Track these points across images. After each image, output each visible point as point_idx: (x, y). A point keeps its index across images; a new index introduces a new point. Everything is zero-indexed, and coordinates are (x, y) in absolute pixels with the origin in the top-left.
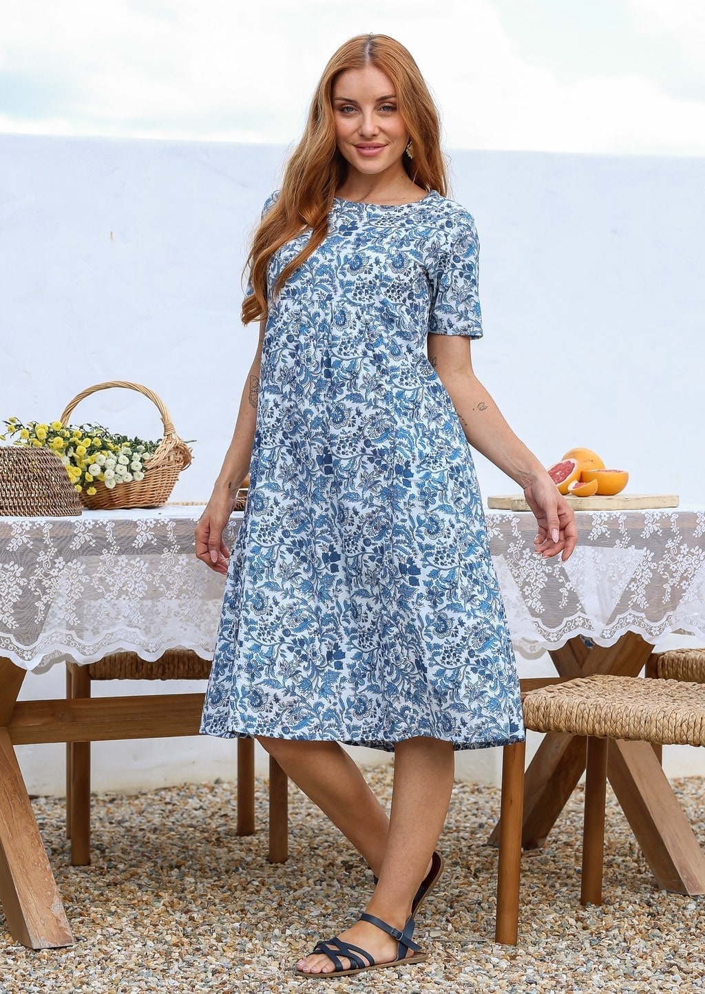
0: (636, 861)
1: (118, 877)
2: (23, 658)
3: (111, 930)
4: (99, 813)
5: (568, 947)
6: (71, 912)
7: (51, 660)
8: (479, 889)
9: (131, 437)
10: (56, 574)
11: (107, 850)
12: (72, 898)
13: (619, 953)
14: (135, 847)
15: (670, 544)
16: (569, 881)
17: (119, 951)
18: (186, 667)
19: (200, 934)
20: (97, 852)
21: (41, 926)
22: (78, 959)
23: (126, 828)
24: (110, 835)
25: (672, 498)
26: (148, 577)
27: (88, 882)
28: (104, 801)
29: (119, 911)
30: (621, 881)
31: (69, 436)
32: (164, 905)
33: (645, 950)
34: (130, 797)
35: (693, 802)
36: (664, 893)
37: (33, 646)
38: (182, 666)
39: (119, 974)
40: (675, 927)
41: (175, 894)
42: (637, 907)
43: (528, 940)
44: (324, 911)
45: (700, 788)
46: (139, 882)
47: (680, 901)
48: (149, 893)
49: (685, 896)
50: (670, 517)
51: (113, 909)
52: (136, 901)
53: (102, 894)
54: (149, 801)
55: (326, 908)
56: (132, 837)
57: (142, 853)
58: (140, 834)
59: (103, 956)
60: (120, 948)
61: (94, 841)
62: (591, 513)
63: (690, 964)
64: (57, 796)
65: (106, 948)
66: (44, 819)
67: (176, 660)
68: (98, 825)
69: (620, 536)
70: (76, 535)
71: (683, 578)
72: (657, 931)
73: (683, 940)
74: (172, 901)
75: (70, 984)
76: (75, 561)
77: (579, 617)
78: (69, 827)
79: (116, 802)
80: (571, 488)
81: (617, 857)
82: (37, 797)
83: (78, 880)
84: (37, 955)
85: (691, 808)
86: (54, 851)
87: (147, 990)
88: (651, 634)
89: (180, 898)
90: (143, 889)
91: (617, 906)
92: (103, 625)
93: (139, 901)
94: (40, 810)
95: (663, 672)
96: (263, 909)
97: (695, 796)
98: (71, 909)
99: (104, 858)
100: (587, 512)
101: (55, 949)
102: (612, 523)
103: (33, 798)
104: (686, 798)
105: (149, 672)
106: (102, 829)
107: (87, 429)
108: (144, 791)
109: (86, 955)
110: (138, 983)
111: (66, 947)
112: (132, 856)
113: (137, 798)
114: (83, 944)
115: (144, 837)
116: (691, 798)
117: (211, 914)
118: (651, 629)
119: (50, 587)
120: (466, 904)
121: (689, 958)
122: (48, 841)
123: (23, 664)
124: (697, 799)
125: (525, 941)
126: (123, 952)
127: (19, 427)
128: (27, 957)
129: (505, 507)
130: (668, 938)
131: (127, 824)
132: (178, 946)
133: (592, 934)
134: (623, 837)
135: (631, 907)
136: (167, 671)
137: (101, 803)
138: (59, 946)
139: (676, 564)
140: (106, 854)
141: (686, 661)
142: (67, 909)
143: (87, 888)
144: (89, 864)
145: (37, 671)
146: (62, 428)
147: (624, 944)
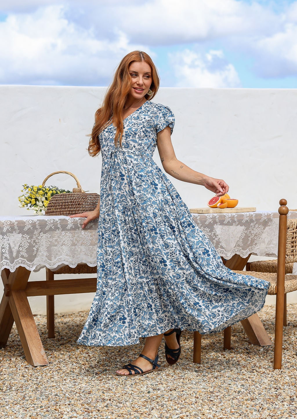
0: (243, 335)
1: (64, 342)
2: (29, 267)
3: (61, 360)
4: (58, 320)
5: (218, 364)
6: (48, 354)
7: (40, 267)
8: (188, 344)
9: (66, 190)
10: (40, 238)
11: (61, 333)
12: (48, 349)
13: (236, 366)
14: (70, 332)
15: (252, 224)
16: (220, 342)
17: (64, 367)
18: (87, 269)
19: (92, 361)
20: (57, 333)
21: (37, 358)
22: (50, 369)
23: (67, 325)
24: (62, 328)
25: (253, 208)
26: (72, 239)
27: (54, 343)
28: (60, 316)
29: (64, 353)
30: (238, 341)
31: (45, 190)
32: (80, 351)
33: (245, 365)
34: (69, 315)
35: (265, 314)
36: (252, 345)
37: (33, 263)
38: (85, 269)
39: (64, 374)
40: (255, 357)
41: (84, 347)
42: (243, 350)
43: (205, 362)
44: (135, 353)
45: (268, 309)
46: (71, 344)
47: (258, 348)
48: (75, 347)
49: (260, 346)
50: (252, 215)
51: (62, 353)
52: (70, 350)
53: (58, 348)
54: (76, 316)
55: (135, 351)
56: (70, 328)
57: (73, 334)
58: (72, 327)
59: (58, 368)
60: (64, 366)
61: (56, 330)
62: (225, 214)
63: (260, 369)
64: (44, 315)
65: (59, 366)
66: (39, 323)
67: (83, 267)
68: (58, 324)
69: (235, 222)
70: (47, 225)
71: (255, 235)
72: (249, 358)
73: (258, 361)
74: (83, 350)
75: (47, 378)
76: (47, 233)
77: (219, 250)
78: (47, 325)
79: (64, 316)
80: (218, 205)
81: (237, 333)
82: (37, 315)
83: (50, 343)
84: (36, 368)
85: (264, 316)
86: (43, 333)
87: (73, 380)
88: (243, 254)
89: (85, 349)
90: (73, 346)
91: (236, 350)
92: (58, 255)
93: (71, 350)
94: (38, 319)
95: (252, 269)
96: (114, 352)
97: (266, 312)
98: (48, 353)
99: (59, 335)
100: (223, 214)
101: (42, 366)
102: (232, 218)
103: (35, 315)
104: (263, 313)
105: (74, 271)
106: (59, 326)
107: (51, 187)
108: (74, 313)
109: (52, 368)
110: (70, 377)
111: (46, 366)
112: (69, 335)
113: (72, 315)
114: (52, 365)
115: (73, 328)
116: (265, 313)
117: (96, 354)
118: (243, 253)
119: (38, 242)
120: (184, 350)
121: (260, 367)
122: (40, 330)
123: (29, 269)
124: (266, 313)
125: (204, 362)
126: (65, 367)
127: (28, 187)
128: (32, 369)
129: (196, 212)
130: (253, 360)
131: (68, 324)
132: (84, 365)
133: (226, 359)
134: (239, 327)
135: (240, 350)
136: (80, 271)
137: (59, 317)
138: (43, 365)
139: (253, 231)
140: (60, 334)
141: (260, 265)
142: (47, 353)
143: (53, 346)
144: (54, 337)
145: (35, 271)
146: (42, 187)
147: (237, 363)
